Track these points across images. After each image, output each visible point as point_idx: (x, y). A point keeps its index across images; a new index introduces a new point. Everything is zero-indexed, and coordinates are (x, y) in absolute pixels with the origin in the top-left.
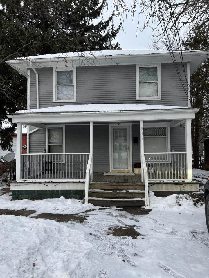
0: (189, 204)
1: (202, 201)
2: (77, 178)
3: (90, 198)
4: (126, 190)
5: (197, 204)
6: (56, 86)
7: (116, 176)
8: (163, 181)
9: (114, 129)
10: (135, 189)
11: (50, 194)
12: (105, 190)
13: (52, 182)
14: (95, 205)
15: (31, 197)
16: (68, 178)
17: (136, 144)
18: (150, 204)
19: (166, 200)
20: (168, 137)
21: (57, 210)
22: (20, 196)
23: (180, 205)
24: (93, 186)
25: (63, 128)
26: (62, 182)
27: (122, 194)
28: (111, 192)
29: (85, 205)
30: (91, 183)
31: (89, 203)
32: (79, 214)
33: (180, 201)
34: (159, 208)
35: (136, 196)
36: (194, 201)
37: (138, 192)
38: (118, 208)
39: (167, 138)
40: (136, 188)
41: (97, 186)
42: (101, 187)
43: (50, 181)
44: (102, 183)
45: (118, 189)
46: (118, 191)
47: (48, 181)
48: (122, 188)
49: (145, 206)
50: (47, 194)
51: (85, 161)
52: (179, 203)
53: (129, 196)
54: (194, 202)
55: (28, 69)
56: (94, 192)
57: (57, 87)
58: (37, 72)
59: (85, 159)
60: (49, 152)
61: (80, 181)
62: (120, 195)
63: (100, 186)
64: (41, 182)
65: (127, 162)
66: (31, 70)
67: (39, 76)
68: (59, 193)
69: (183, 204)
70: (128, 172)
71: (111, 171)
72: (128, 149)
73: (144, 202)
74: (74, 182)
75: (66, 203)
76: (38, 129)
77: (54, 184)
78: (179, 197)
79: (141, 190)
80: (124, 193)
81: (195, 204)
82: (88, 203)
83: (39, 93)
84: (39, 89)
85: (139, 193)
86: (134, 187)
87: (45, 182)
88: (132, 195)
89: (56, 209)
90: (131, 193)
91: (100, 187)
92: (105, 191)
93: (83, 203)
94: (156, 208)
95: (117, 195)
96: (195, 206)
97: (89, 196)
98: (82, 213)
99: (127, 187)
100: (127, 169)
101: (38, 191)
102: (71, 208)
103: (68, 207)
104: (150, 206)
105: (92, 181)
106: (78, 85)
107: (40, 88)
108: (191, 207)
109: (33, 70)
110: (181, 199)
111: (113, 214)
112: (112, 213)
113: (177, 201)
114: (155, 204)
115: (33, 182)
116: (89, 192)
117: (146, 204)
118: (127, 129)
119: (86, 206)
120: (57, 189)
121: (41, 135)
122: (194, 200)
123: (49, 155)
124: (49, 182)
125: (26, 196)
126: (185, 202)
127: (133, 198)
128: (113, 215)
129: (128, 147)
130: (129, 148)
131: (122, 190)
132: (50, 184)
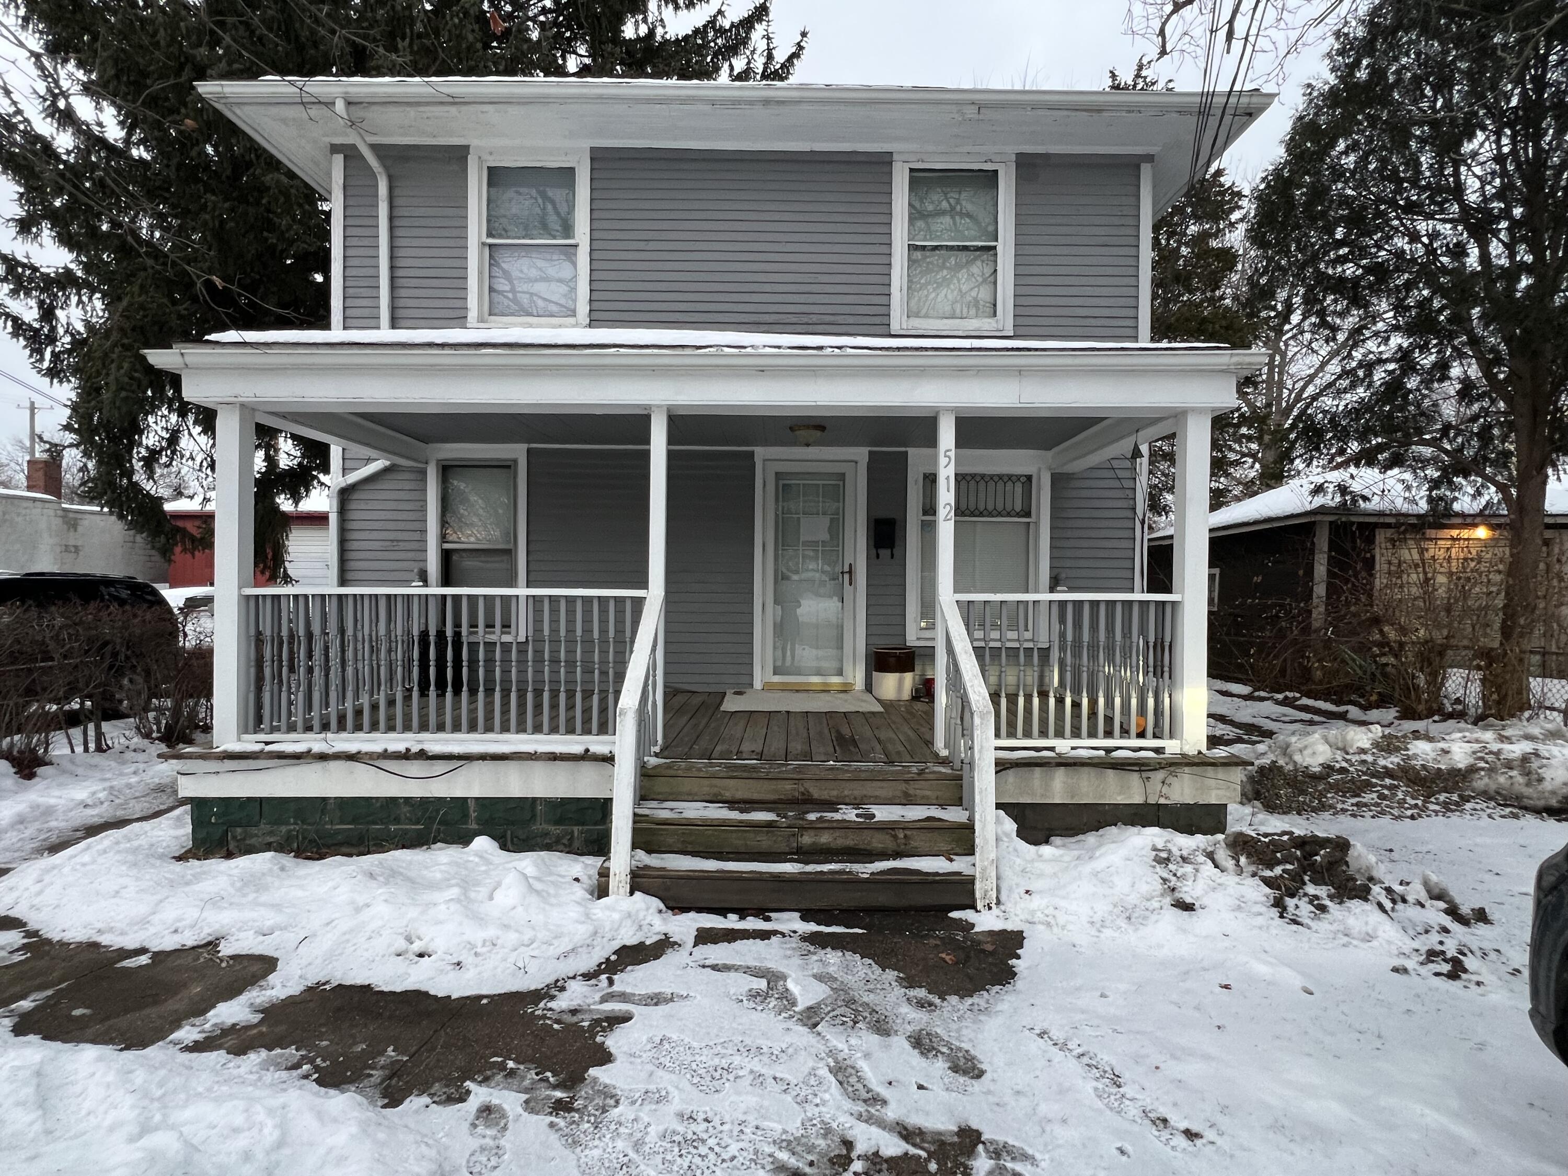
0: (1241, 898)
1: (1315, 882)
2: (571, 731)
3: (643, 858)
4: (857, 805)
5: (1290, 902)
6: (484, 244)
7: (788, 712)
8: (1052, 749)
9: (778, 476)
10: (908, 800)
11: (418, 823)
12: (732, 804)
13: (422, 755)
14: (676, 905)
15: (304, 838)
16: (521, 729)
17: (886, 553)
18: (1003, 898)
19: (1096, 874)
20: (1037, 524)
21: (421, 955)
22: (239, 830)
23: (1188, 907)
24: (660, 785)
25: (515, 461)
26: (483, 757)
27: (838, 833)
28: (770, 824)
29: (608, 908)
30: (653, 761)
31: (638, 894)
32: (563, 989)
33: (1183, 877)
34: (1063, 928)
35: (913, 844)
36: (1268, 882)
37: (929, 819)
38: (812, 927)
39: (1032, 526)
40: (911, 792)
41: (687, 785)
42: (711, 786)
43: (415, 749)
44: (718, 766)
45: (807, 802)
46: (812, 817)
47: (401, 747)
48: (835, 793)
49: (973, 907)
50: (397, 820)
51: (620, 631)
52: (1177, 895)
53: (875, 845)
54: (1268, 890)
55: (335, 149)
56: (665, 822)
57: (487, 251)
58: (386, 168)
59: (620, 621)
60: (446, 581)
61: (587, 750)
62: (825, 839)
63: (706, 782)
64: (359, 753)
65: (840, 638)
66: (350, 154)
67: (391, 189)
68: (465, 816)
69: (1205, 901)
70: (846, 689)
71: (758, 685)
72: (846, 577)
73: (970, 881)
74: (554, 757)
75: (491, 898)
76: (387, 463)
77: (440, 767)
78: (1170, 851)
79: (942, 806)
80: (845, 826)
81: (1278, 904)
82: (632, 893)
83: (392, 278)
84: (392, 258)
85: (931, 826)
86: (903, 786)
87: (386, 755)
88: (895, 837)
89: (417, 946)
90: (889, 827)
91: (705, 787)
92: (735, 815)
93: (602, 891)
94: (1048, 925)
95: (807, 839)
96: (1282, 917)
97: (635, 846)
98: (587, 976)
99: (858, 790)
100: (840, 673)
101: (344, 803)
102: (512, 937)
103: (491, 932)
104: (1008, 906)
105: (657, 749)
106: (597, 245)
107: (400, 253)
108: (1260, 920)
109: (362, 157)
110: (1188, 868)
111: (790, 985)
112: (784, 978)
113: (1165, 880)
114: (1036, 902)
115: (309, 751)
116: (637, 819)
117: (978, 895)
118: (842, 476)
119: (616, 916)
120: (458, 794)
121: (402, 496)
122: (1268, 873)
123: (444, 597)
124: (406, 756)
125: (271, 833)
126: (1214, 889)
127: (898, 855)
128: (788, 1000)
129: (846, 569)
130: (850, 572)
131: (832, 806)
132: (415, 768)
